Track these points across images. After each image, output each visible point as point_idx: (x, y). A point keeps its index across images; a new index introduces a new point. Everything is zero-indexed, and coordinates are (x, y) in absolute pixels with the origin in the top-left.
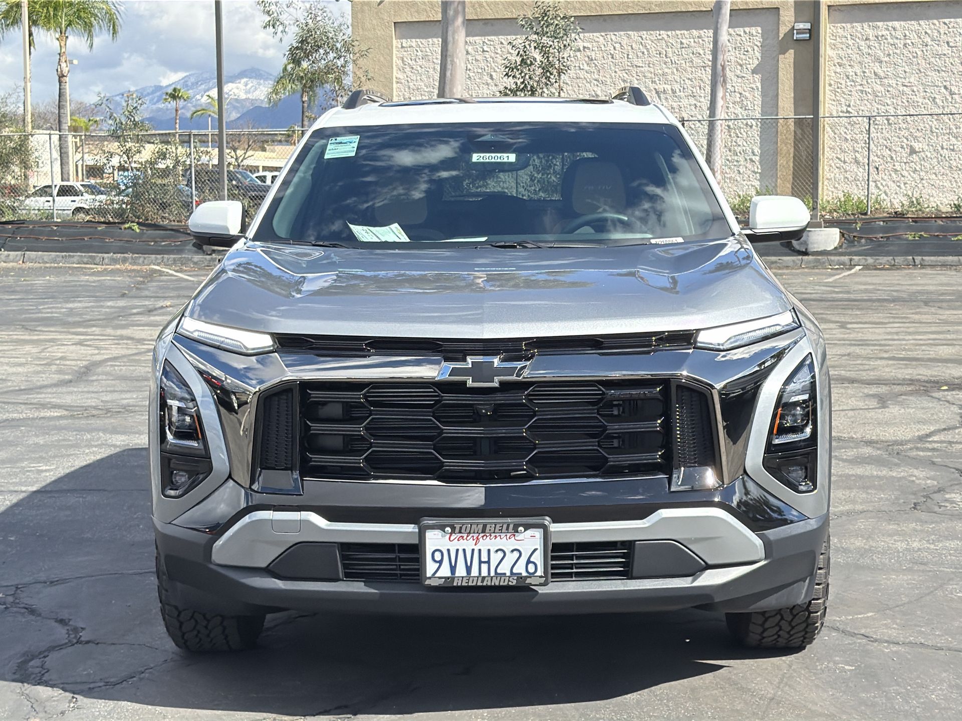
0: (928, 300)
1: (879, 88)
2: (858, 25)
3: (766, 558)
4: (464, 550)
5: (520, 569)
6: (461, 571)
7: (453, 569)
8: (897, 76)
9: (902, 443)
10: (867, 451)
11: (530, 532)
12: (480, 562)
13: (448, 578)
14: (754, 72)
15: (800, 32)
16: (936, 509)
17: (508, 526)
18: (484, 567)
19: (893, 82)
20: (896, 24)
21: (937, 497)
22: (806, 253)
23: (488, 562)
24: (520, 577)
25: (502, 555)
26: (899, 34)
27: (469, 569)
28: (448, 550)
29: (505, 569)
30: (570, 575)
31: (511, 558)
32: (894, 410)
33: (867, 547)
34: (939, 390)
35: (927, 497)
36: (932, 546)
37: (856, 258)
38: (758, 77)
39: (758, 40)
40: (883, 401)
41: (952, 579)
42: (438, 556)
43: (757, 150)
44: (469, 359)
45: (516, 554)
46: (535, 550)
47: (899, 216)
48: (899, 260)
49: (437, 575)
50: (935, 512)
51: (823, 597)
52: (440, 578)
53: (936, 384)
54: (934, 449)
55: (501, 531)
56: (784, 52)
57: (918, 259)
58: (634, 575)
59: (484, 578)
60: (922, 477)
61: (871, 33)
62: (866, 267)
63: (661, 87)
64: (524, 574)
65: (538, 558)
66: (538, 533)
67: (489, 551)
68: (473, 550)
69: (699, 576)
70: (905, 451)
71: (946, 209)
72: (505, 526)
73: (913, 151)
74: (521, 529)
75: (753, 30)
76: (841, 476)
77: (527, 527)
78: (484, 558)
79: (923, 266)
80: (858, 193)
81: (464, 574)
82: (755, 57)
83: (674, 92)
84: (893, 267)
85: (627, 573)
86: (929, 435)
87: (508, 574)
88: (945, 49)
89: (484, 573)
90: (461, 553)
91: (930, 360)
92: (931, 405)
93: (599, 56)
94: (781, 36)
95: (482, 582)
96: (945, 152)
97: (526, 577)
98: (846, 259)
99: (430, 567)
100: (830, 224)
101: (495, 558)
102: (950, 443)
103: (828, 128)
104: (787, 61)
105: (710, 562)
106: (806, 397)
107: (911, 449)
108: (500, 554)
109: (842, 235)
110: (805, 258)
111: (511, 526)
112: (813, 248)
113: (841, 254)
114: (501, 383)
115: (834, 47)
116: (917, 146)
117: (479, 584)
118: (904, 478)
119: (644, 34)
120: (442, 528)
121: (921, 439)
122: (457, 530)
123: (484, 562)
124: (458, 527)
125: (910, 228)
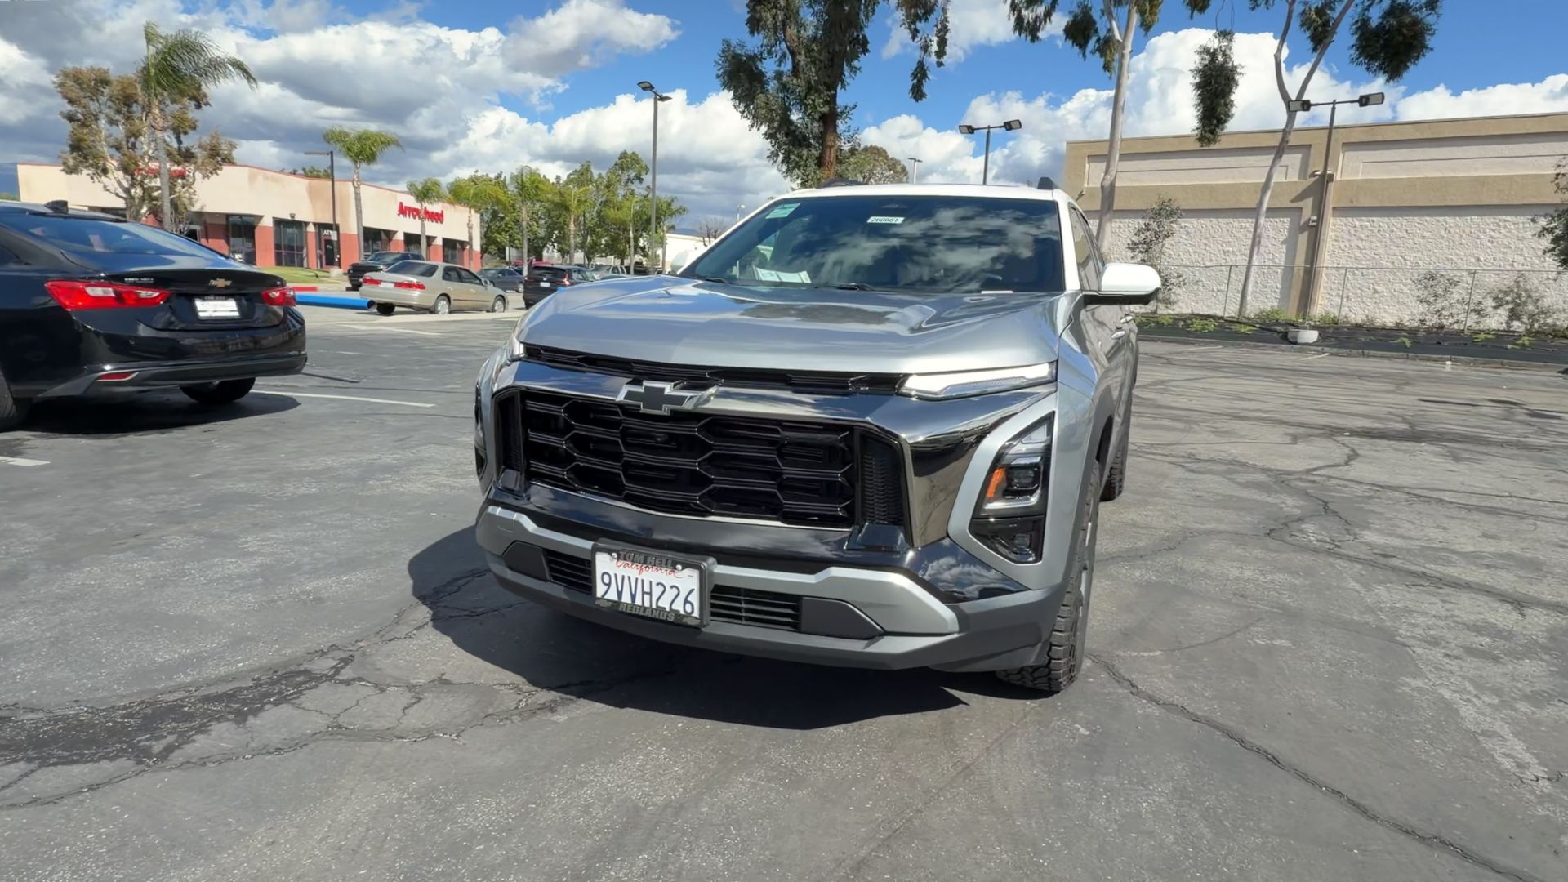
0: (1361, 376)
1: (1358, 254)
2: (1350, 219)
3: (959, 632)
4: (629, 578)
5: (678, 606)
6: (626, 599)
7: (620, 594)
8: (1371, 248)
9: (1289, 473)
10: (1261, 477)
11: (688, 571)
12: (644, 593)
13: (615, 602)
14: (1283, 243)
15: (1313, 221)
16: (1288, 539)
17: (667, 561)
18: (647, 597)
19: (1368, 252)
20: (1375, 219)
21: (1294, 525)
22: (1296, 343)
23: (650, 594)
24: (677, 613)
25: (662, 589)
26: (1376, 225)
27: (633, 597)
28: (616, 575)
29: (665, 603)
30: (739, 618)
31: (672, 593)
32: (1301, 446)
33: (1203, 570)
34: (1342, 435)
35: (1286, 524)
36: (1261, 578)
37: (1326, 349)
38: (1284, 246)
39: (1287, 225)
40: (1295, 439)
41: (1260, 619)
42: (606, 580)
43: (1279, 286)
44: (646, 383)
45: (675, 591)
46: (692, 590)
47: (1358, 326)
48: (1354, 351)
49: (606, 597)
50: (1284, 541)
51: (1064, 657)
52: (608, 600)
53: (1341, 431)
54: (1313, 482)
55: (661, 565)
56: (1302, 232)
57: (1366, 352)
58: (803, 629)
59: (646, 608)
60: (1290, 504)
61: (1357, 223)
62: (1332, 354)
63: (1226, 249)
64: (682, 612)
65: (694, 598)
66: (695, 574)
67: (651, 582)
68: (637, 579)
69: (877, 641)
70: (1289, 480)
71: (1390, 325)
72: (664, 561)
73: (1376, 292)
74: (679, 567)
75: (1285, 220)
76: (1225, 496)
77: (685, 566)
78: (647, 589)
79: (1368, 356)
80: (1334, 312)
81: (629, 601)
82: (1284, 234)
83: (1234, 252)
84: (1349, 355)
85: (796, 627)
86: (1316, 469)
87: (668, 609)
88: (1405, 235)
89: (647, 604)
90: (626, 580)
91: (1345, 413)
92: (1330, 445)
93: (1193, 230)
94: (1302, 223)
95: (644, 611)
96: (1396, 293)
97: (684, 616)
98: (1320, 348)
99: (600, 590)
100: (1314, 328)
101: (657, 591)
102: (1330, 477)
103: (1324, 277)
104: (1303, 239)
105: (888, 629)
106: (1037, 460)
107: (1295, 479)
108: (661, 589)
109: (1320, 334)
110: (1295, 346)
111: (670, 562)
112: (1299, 341)
113: (1318, 346)
114: (673, 411)
115: (1334, 230)
116: (1378, 288)
117: (641, 614)
118: (1276, 504)
119: (1220, 220)
120: (610, 552)
121: (1309, 471)
122: (622, 556)
123: (647, 593)
124: (622, 553)
125: (1365, 334)
